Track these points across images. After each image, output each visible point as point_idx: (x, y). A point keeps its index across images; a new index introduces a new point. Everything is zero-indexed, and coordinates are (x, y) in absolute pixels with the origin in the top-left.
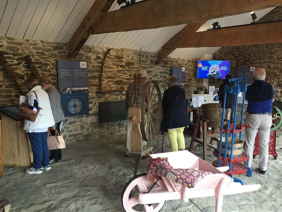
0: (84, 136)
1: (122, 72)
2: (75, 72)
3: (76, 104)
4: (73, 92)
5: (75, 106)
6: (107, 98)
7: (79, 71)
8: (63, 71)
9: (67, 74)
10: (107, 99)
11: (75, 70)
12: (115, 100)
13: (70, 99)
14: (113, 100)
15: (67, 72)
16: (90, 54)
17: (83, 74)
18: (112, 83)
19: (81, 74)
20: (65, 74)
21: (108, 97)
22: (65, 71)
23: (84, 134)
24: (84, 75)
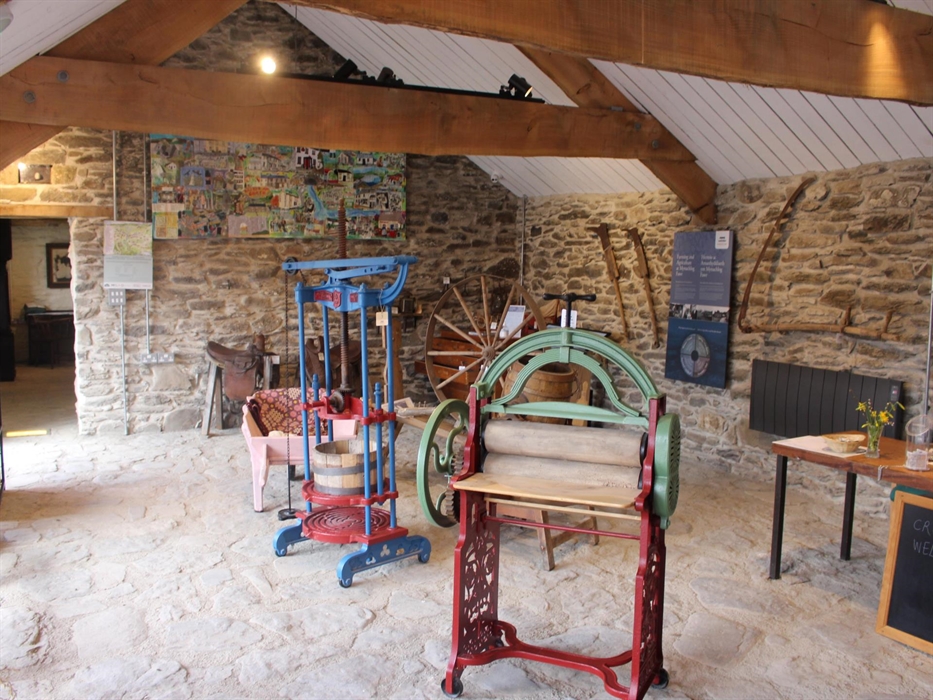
0: (719, 452)
1: (850, 259)
2: (704, 261)
3: (698, 350)
4: (694, 315)
5: (695, 356)
6: (796, 351)
7: (711, 258)
8: (681, 260)
9: (687, 266)
10: (798, 355)
11: (703, 257)
12: (826, 363)
13: (687, 335)
14: (821, 363)
15: (689, 260)
16: (752, 207)
17: (721, 267)
18: (812, 300)
19: (714, 267)
20: (684, 266)
21: (800, 350)
22: (684, 260)
23: (720, 447)
24: (721, 270)
